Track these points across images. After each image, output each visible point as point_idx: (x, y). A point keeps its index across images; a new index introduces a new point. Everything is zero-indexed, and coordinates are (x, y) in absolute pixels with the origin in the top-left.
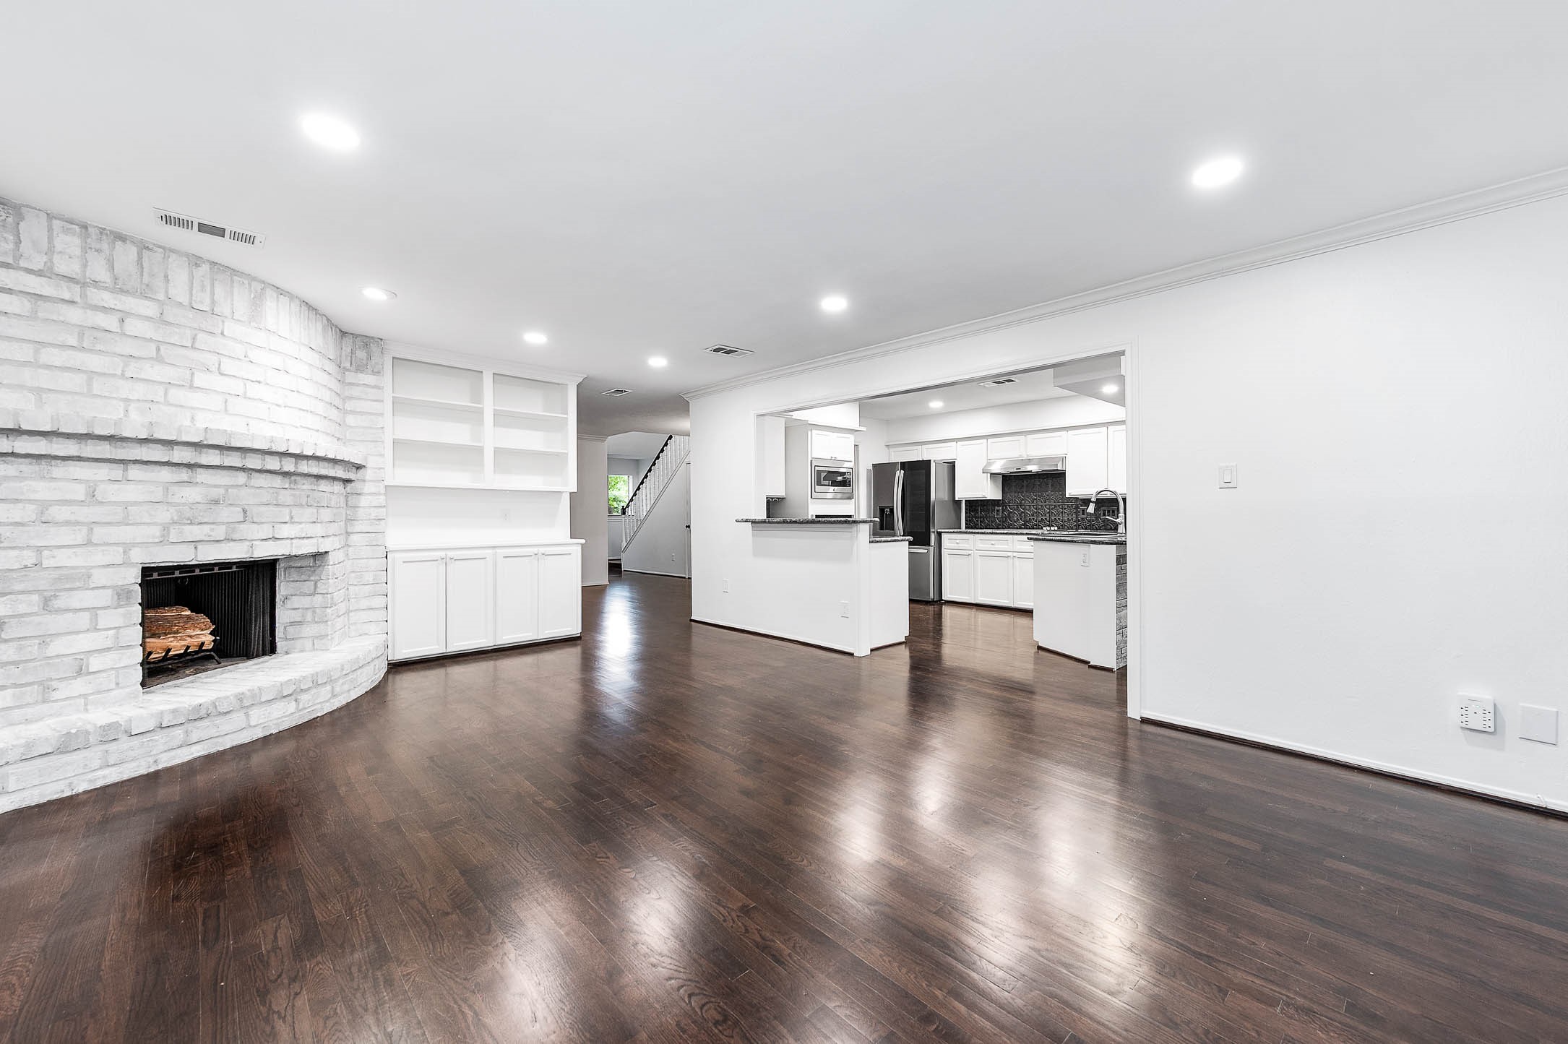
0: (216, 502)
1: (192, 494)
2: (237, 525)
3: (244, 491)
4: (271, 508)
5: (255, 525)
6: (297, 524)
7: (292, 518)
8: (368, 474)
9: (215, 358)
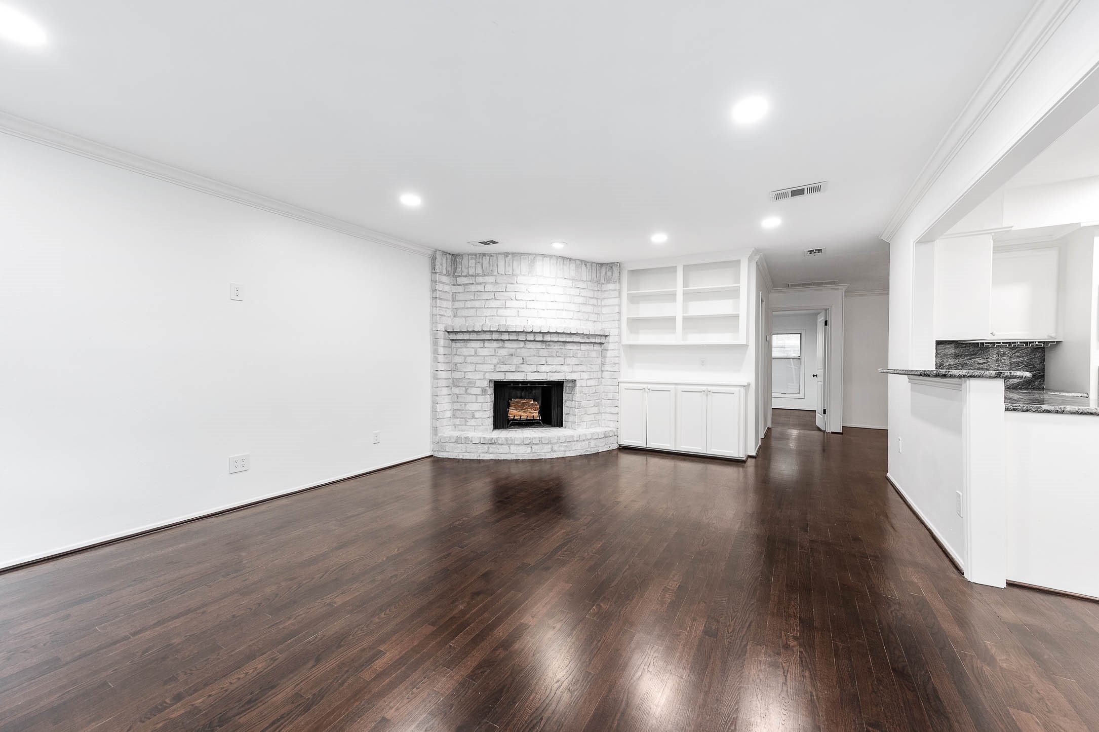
0: (512, 355)
1: (503, 352)
2: (520, 365)
3: (523, 350)
4: (535, 357)
5: (528, 365)
6: (550, 366)
7: (547, 362)
8: (611, 339)
9: (514, 293)
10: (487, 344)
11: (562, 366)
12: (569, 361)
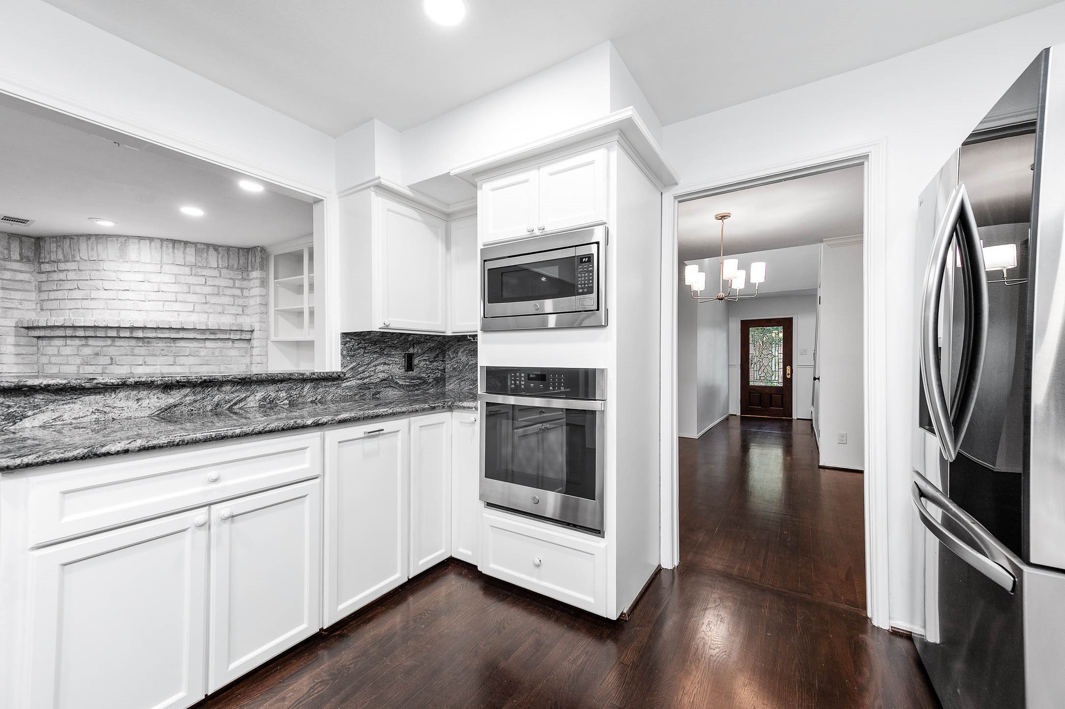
0: (97, 354)
1: (87, 351)
2: (107, 366)
3: (111, 348)
4: (128, 357)
5: (119, 366)
7: (145, 362)
8: (256, 334)
10: (69, 342)
11: (171, 366)
12: (182, 360)
